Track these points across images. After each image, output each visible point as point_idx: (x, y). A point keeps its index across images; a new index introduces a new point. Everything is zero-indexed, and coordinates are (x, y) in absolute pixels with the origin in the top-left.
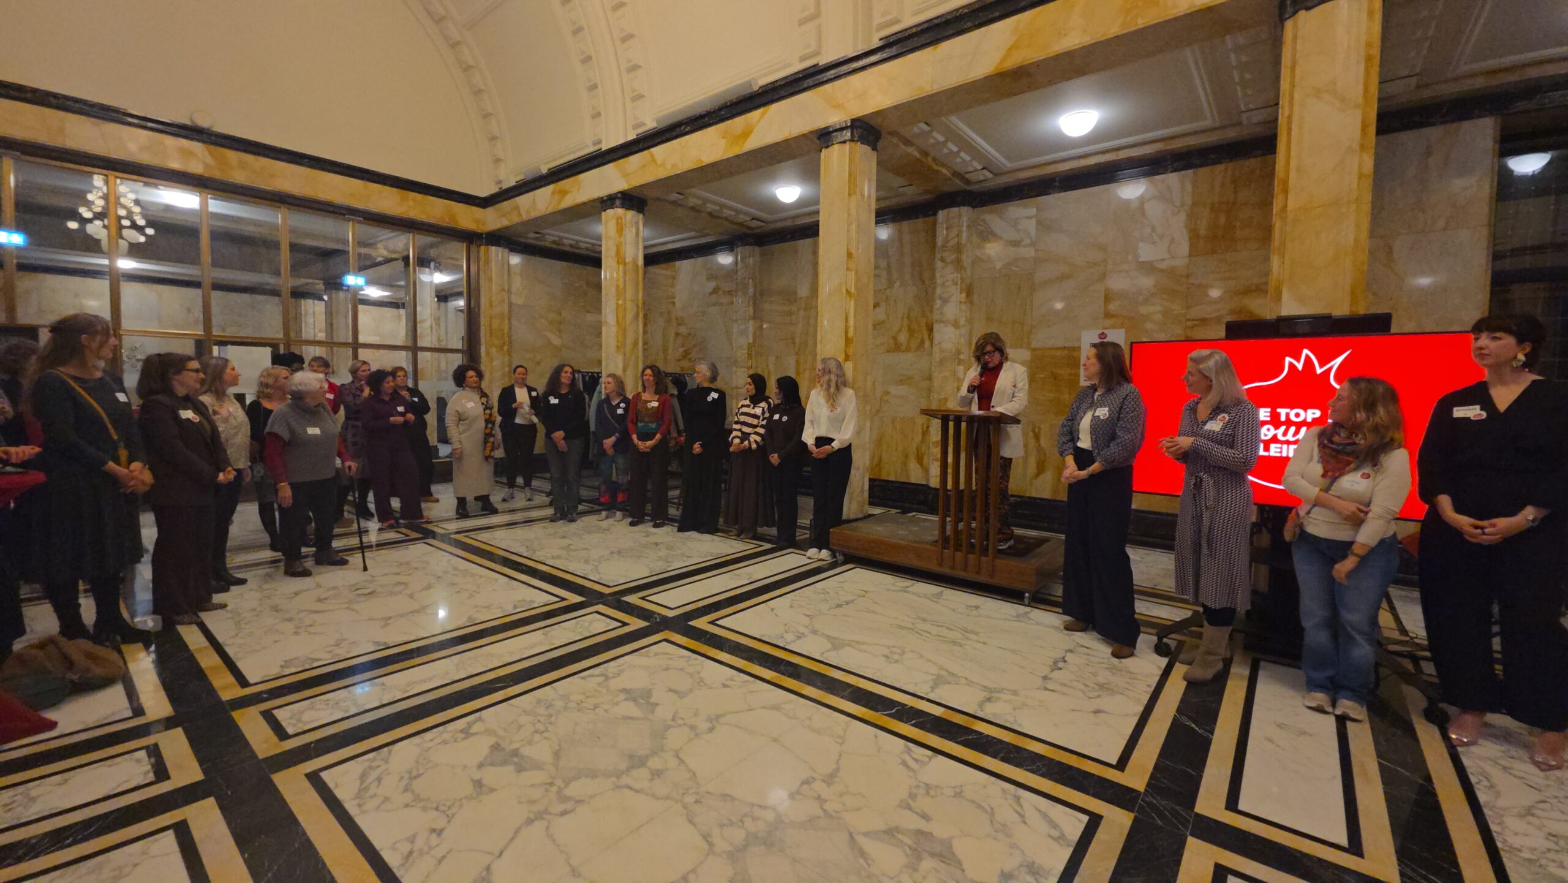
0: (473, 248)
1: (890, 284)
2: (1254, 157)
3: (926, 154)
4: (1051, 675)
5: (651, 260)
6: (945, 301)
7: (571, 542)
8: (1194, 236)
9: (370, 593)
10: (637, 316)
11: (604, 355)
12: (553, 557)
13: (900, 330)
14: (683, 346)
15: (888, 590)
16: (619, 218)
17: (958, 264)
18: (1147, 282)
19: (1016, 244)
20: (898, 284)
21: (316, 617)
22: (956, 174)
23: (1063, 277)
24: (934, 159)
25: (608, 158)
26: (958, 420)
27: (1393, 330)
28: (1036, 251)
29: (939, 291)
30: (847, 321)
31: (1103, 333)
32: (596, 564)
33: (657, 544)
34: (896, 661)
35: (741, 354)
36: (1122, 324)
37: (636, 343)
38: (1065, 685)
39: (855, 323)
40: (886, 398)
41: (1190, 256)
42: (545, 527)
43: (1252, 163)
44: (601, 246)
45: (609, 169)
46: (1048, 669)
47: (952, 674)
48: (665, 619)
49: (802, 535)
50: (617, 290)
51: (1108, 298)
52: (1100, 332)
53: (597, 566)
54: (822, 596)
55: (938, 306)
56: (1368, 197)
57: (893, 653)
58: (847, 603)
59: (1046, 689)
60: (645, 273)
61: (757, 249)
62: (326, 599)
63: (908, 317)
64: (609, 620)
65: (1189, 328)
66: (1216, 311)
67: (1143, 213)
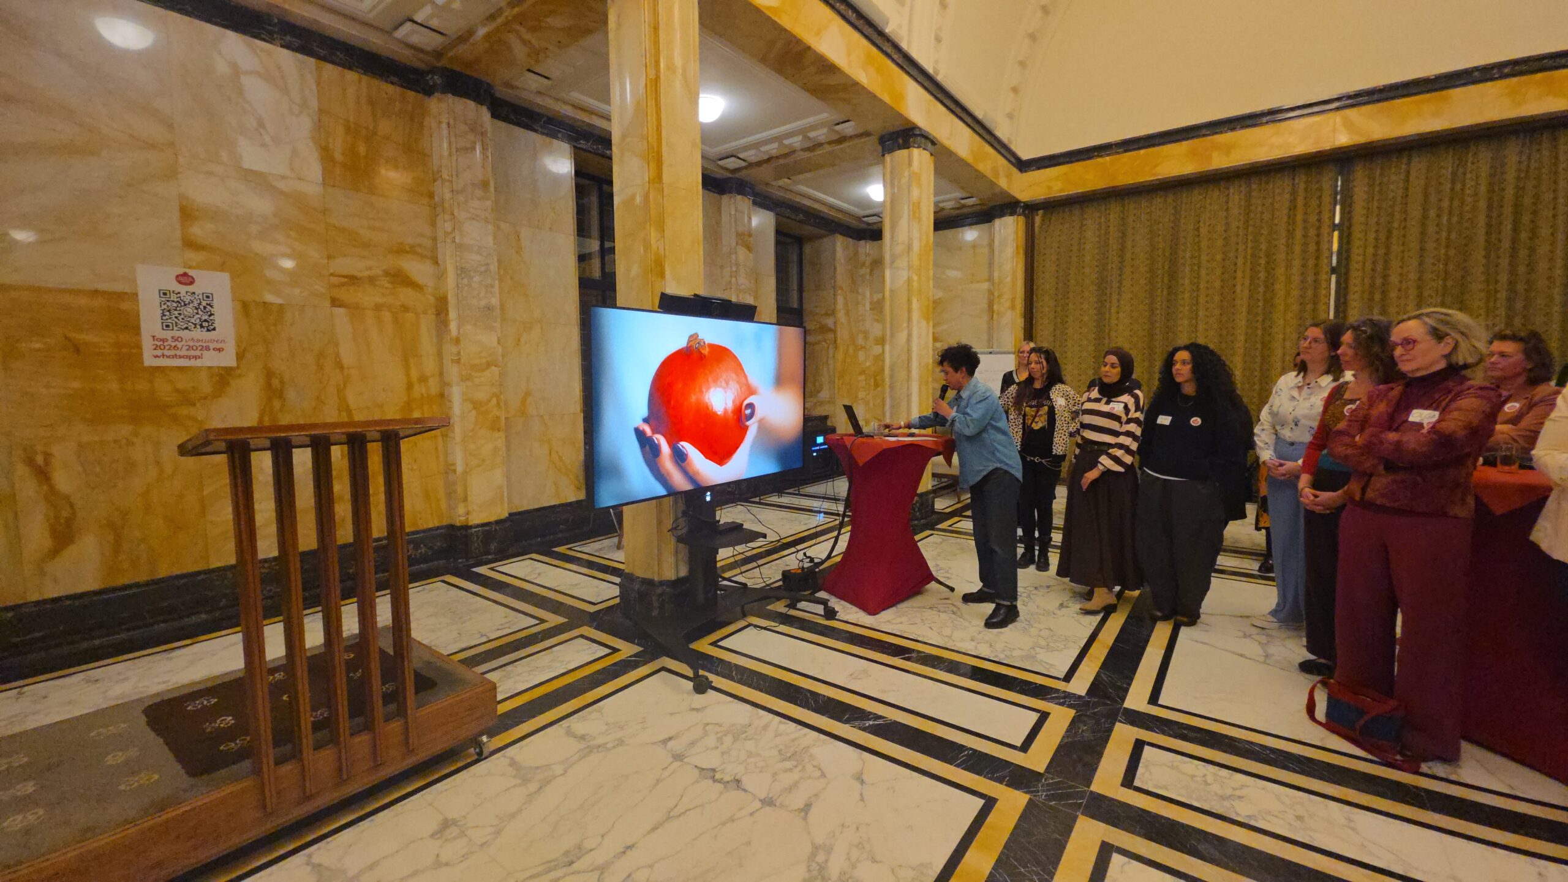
8: (326, 155)
18: (260, 205)
36: (224, 263)
41: (324, 184)
51: (188, 213)
52: (181, 271)
65: (335, 286)
66: (370, 268)
67: (240, 91)
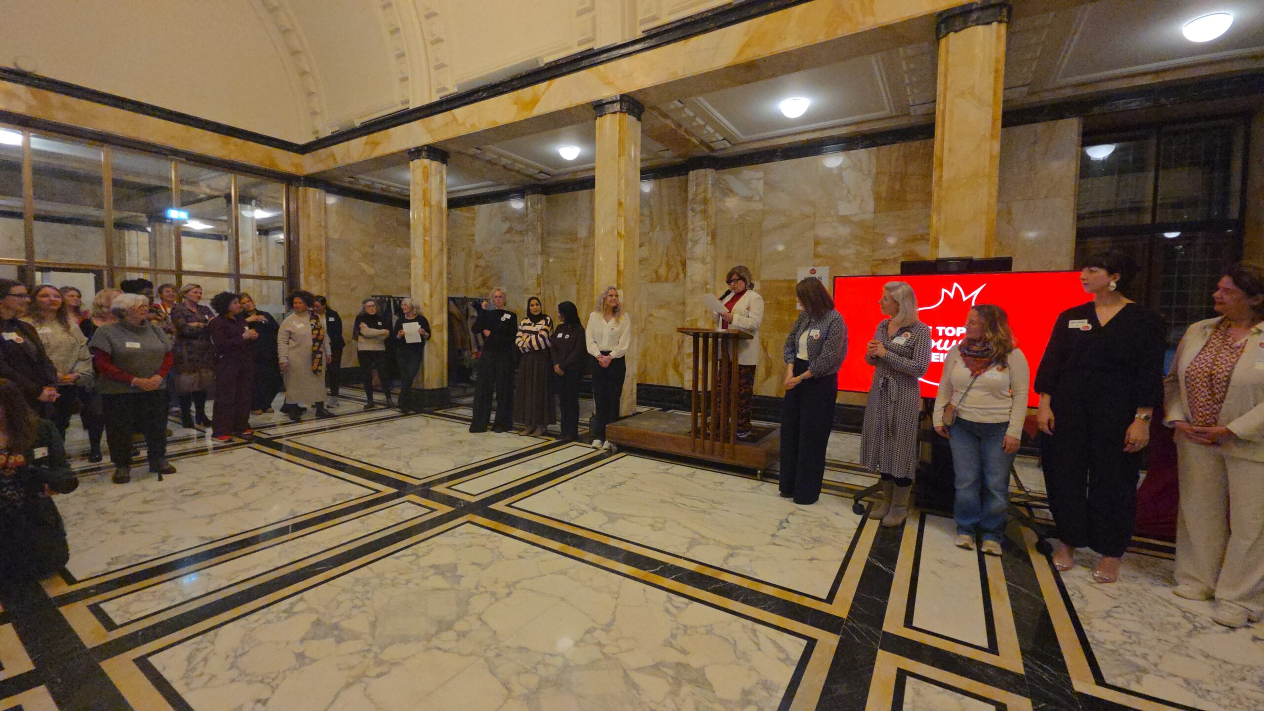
0: (292, 189)
1: (653, 228)
2: (918, 140)
3: (680, 126)
4: (777, 534)
5: (454, 203)
6: (695, 242)
7: (385, 442)
8: (877, 197)
9: (195, 494)
10: (441, 250)
11: (412, 284)
12: (369, 456)
13: (660, 266)
14: (481, 276)
15: (653, 472)
16: (425, 167)
17: (705, 212)
18: (844, 231)
19: (749, 199)
20: (658, 227)
21: (142, 517)
22: (702, 142)
23: (783, 226)
24: (686, 131)
25: (414, 115)
26: (706, 336)
27: (1014, 269)
28: (764, 205)
29: (690, 235)
30: (618, 257)
31: (813, 270)
32: (407, 460)
33: (461, 442)
34: (660, 529)
35: (531, 283)
36: (827, 263)
37: (441, 274)
38: (788, 540)
39: (625, 259)
40: (650, 319)
41: (875, 212)
42: (360, 430)
43: (917, 143)
44: (409, 190)
45: (416, 125)
46: (776, 529)
47: (703, 537)
48: (468, 503)
49: (582, 430)
50: (425, 229)
51: (817, 242)
52: (812, 268)
53: (408, 462)
54: (600, 479)
55: (690, 246)
56: (996, 172)
57: (656, 522)
58: (620, 484)
59: (774, 544)
60: (448, 215)
61: (544, 197)
62: (152, 500)
63: (667, 254)
64: (419, 508)
65: (875, 266)
66: (894, 254)
67: (841, 179)
